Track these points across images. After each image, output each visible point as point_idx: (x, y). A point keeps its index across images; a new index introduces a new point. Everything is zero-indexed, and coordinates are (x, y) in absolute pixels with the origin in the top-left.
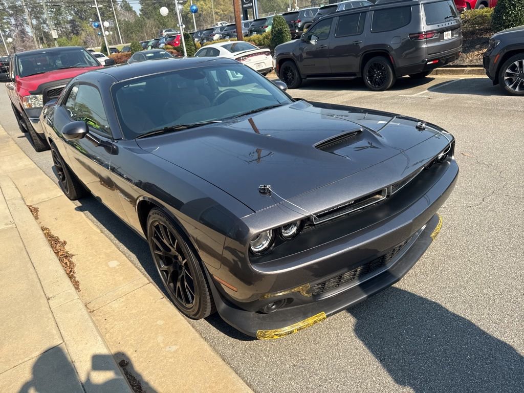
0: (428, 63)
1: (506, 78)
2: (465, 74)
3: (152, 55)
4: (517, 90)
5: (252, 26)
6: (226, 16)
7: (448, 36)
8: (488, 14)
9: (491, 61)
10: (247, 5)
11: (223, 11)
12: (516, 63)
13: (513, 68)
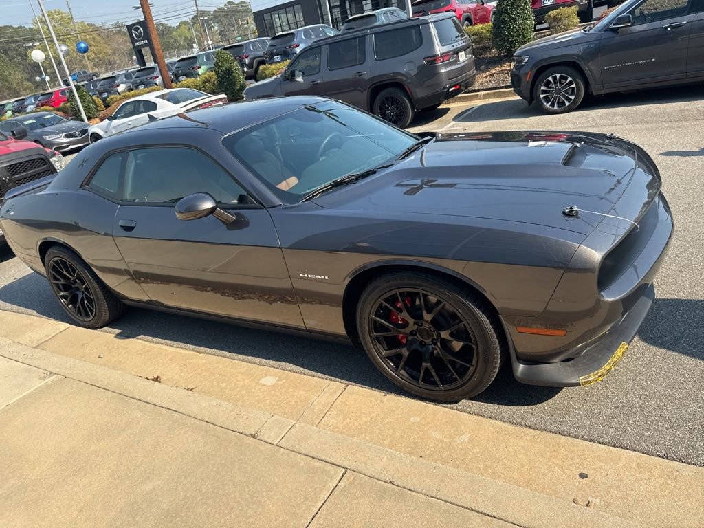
0: (450, 90)
1: (542, 96)
2: (480, 99)
3: (34, 121)
4: (556, 107)
5: (177, 68)
6: (100, 60)
7: (463, 57)
8: (484, 31)
9: (523, 80)
10: (140, 43)
11: (95, 54)
12: (550, 79)
13: (548, 84)
